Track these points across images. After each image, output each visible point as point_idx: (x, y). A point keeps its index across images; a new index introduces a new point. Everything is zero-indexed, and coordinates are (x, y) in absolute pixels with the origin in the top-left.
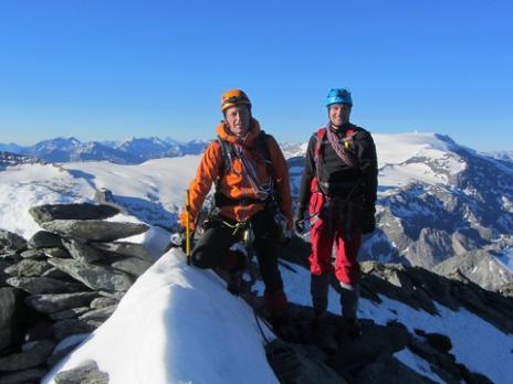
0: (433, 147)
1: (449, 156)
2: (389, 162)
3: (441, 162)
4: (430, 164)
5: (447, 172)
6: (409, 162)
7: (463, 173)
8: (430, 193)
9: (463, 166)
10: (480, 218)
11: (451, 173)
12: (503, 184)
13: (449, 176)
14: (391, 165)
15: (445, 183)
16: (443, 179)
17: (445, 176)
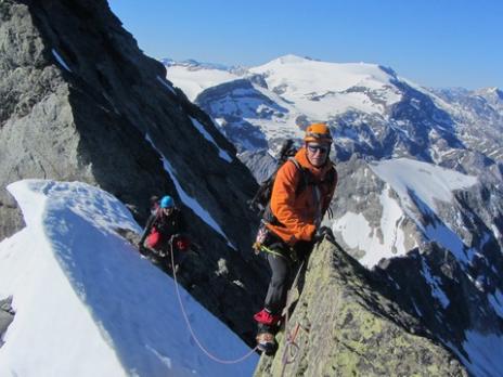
0: (374, 77)
1: (388, 87)
2: (331, 90)
3: (379, 93)
4: (369, 94)
5: (384, 103)
6: (349, 91)
7: (398, 105)
8: (365, 122)
9: (399, 98)
10: (409, 147)
11: (387, 104)
12: (438, 117)
13: (385, 107)
14: (333, 93)
15: (381, 113)
16: (379, 109)
17: (381, 106)
